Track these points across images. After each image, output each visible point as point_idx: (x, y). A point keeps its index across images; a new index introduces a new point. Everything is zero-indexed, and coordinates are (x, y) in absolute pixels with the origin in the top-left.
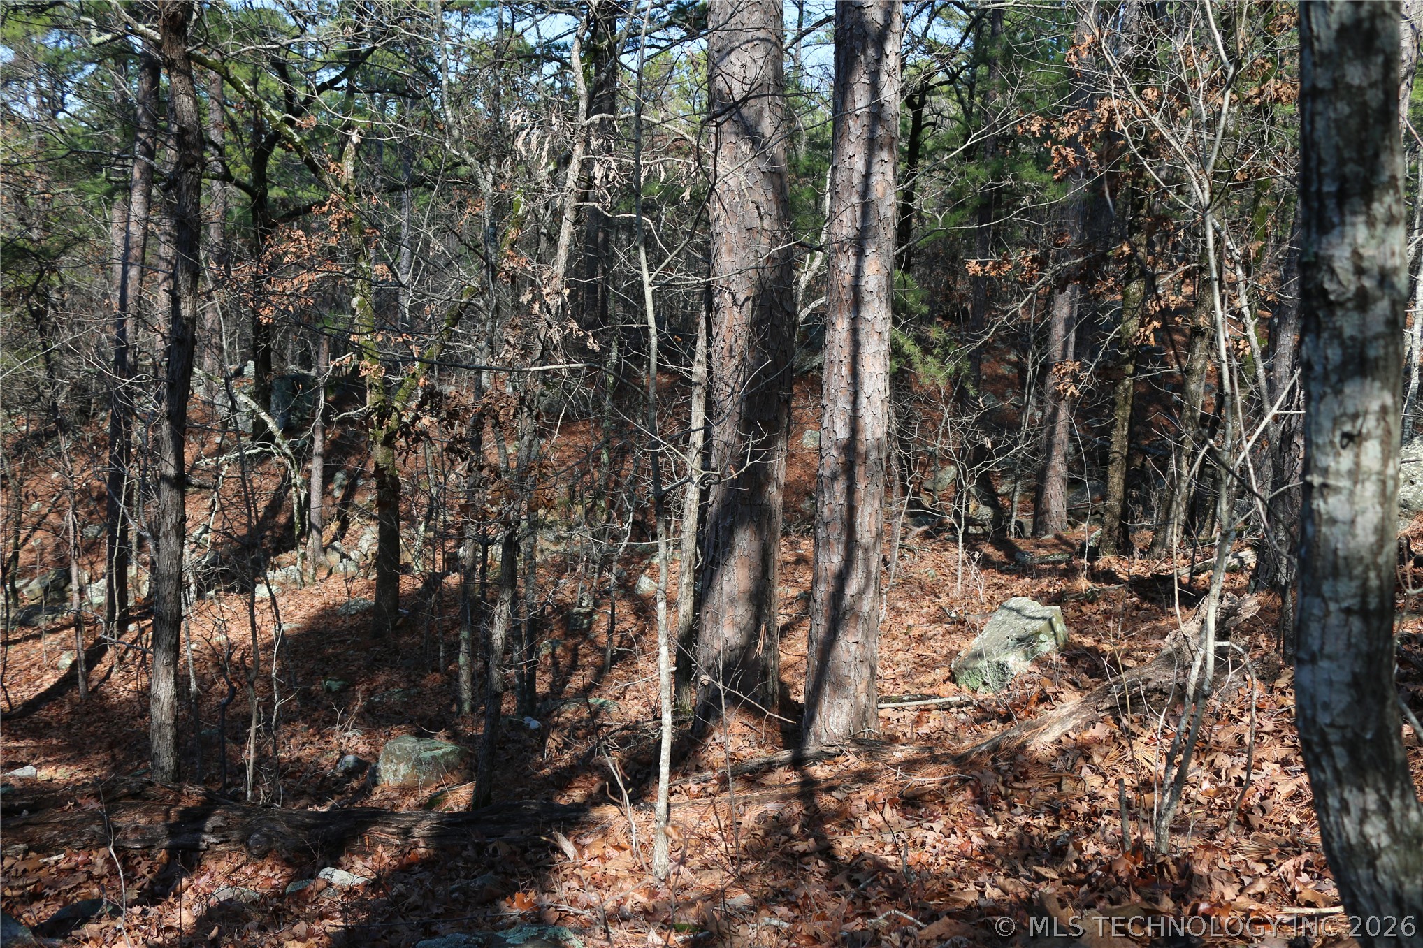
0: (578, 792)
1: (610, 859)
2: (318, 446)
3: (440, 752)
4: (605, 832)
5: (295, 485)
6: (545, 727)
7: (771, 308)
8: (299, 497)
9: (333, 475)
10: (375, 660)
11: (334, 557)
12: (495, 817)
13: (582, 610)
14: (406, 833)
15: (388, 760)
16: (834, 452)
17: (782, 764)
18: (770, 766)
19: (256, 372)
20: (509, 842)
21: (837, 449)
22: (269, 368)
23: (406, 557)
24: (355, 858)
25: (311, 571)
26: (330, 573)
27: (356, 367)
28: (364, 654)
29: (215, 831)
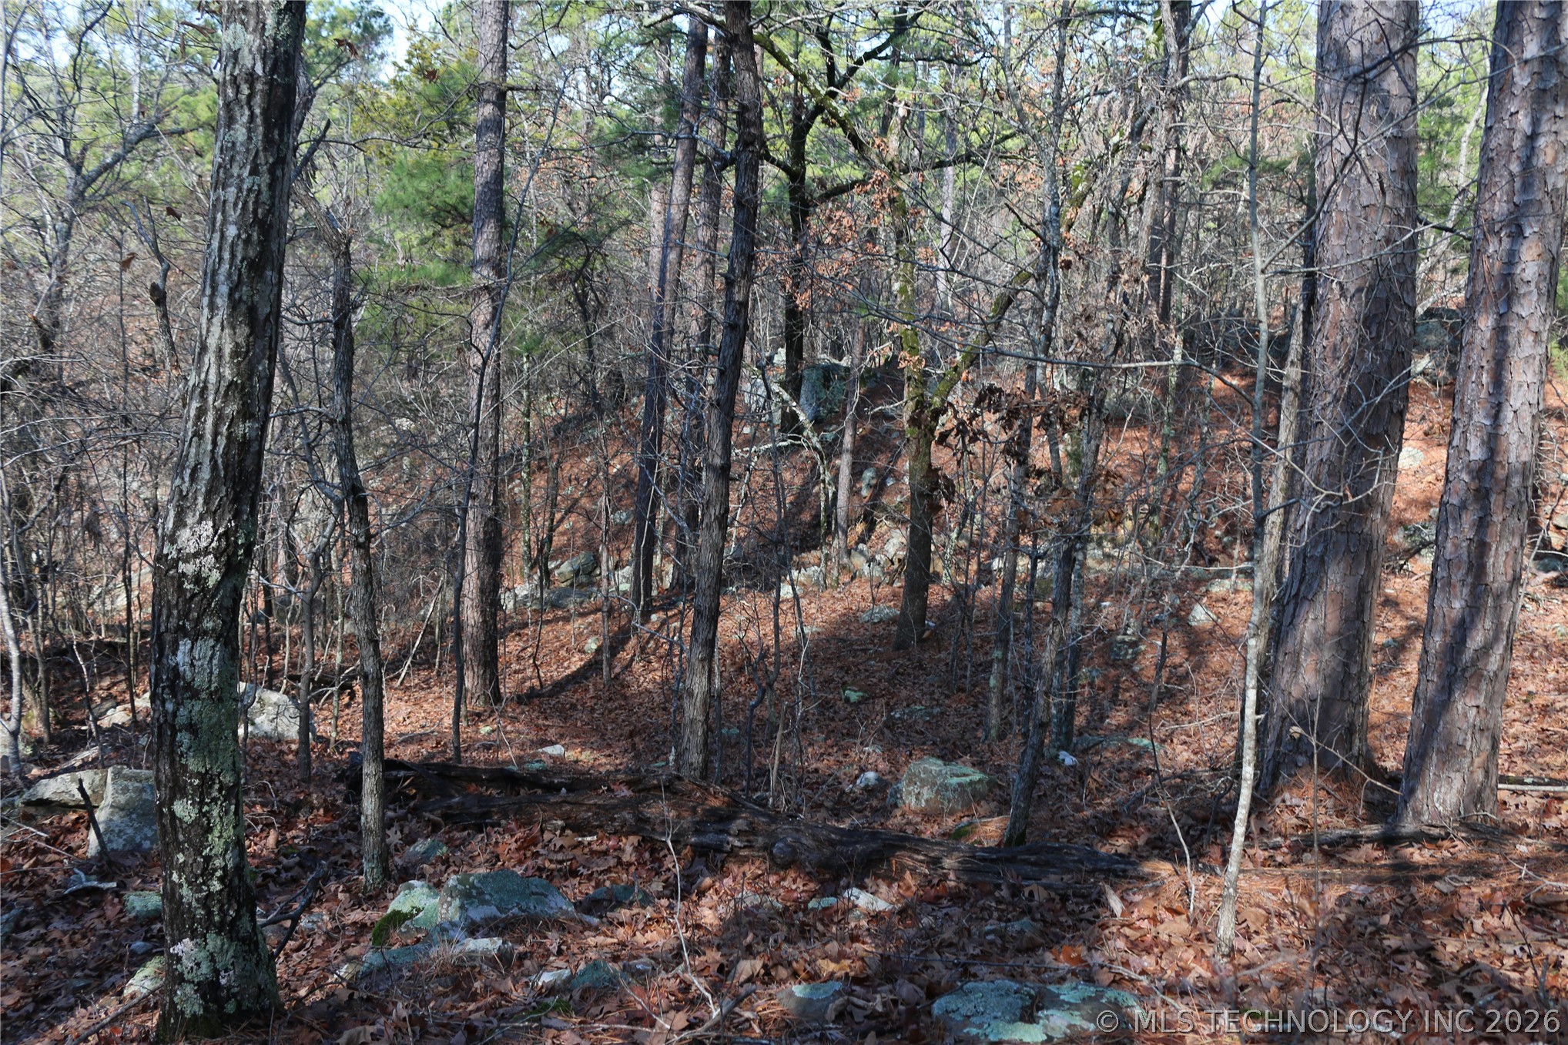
0: (1121, 841)
1: (1162, 922)
2: (848, 441)
3: (968, 779)
4: (1157, 891)
5: (824, 481)
6: (1084, 764)
7: (1387, 300)
8: (827, 495)
9: (861, 473)
10: (898, 673)
11: (859, 561)
12: (1033, 858)
13: (1127, 639)
14: (935, 862)
15: (911, 782)
16: (1465, 477)
17: (1370, 840)
18: (1355, 841)
19: (787, 361)
20: (1047, 887)
21: (1470, 472)
22: (801, 357)
23: (937, 565)
24: (880, 881)
25: (835, 572)
26: (853, 578)
27: (895, 357)
28: (885, 664)
29: (740, 834)
